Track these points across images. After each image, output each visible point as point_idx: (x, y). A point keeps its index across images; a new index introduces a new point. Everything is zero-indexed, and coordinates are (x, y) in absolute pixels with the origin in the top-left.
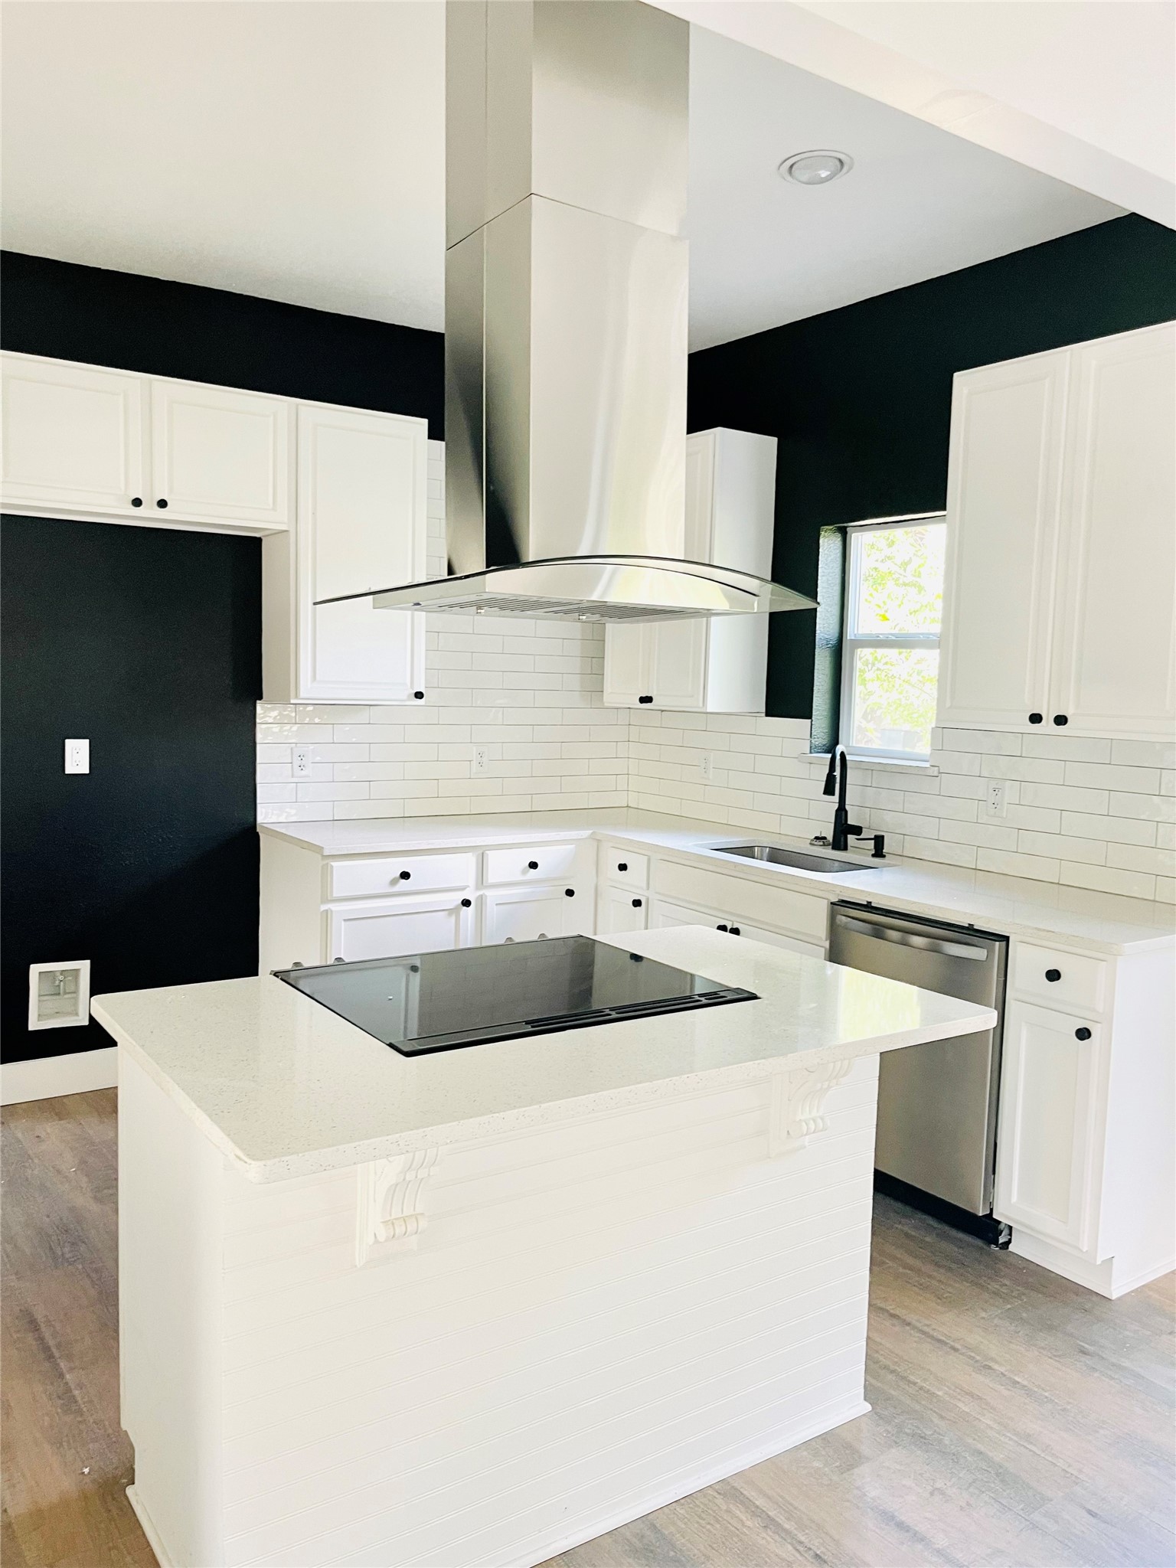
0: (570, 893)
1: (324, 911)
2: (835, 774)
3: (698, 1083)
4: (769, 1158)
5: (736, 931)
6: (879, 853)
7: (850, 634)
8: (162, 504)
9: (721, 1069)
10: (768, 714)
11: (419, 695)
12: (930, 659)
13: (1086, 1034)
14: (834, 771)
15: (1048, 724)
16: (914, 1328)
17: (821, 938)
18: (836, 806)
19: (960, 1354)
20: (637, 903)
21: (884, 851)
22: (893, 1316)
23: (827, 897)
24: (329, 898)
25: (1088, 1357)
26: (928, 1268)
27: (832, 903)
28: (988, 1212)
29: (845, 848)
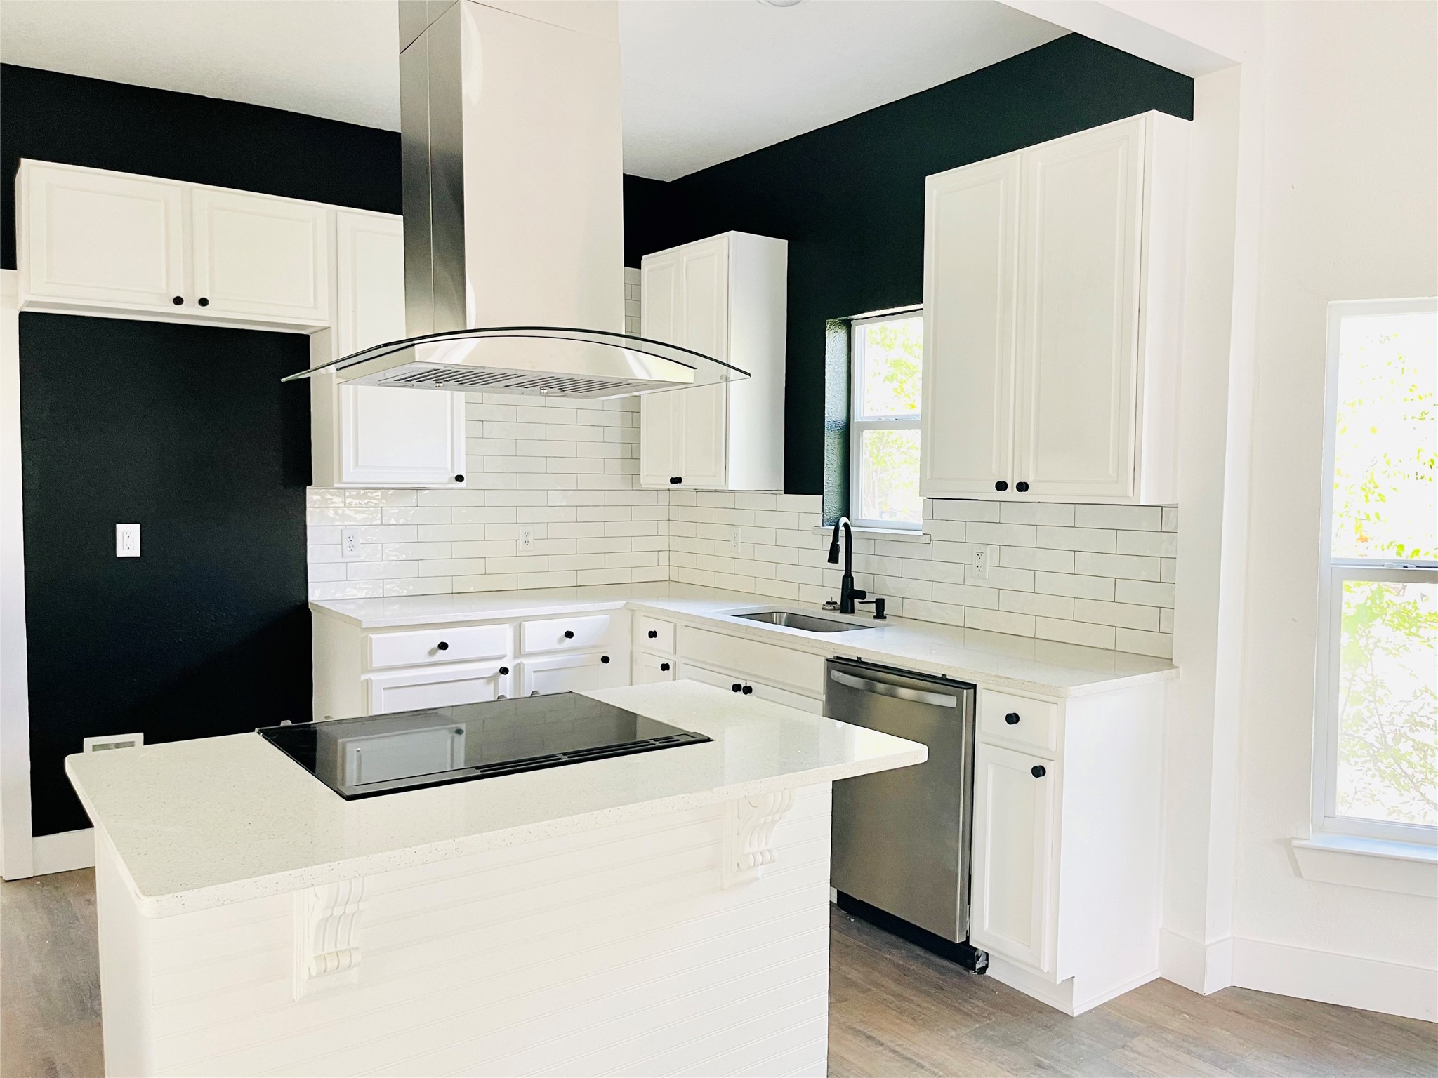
0: (605, 660)
1: (365, 680)
2: (838, 543)
3: (621, 816)
4: (723, 889)
5: (748, 690)
6: (880, 615)
7: (857, 417)
8: (203, 302)
9: (645, 803)
10: (787, 491)
11: (459, 478)
12: (913, 438)
13: (1041, 771)
14: (838, 541)
15: (1011, 492)
16: (887, 1048)
17: (819, 693)
18: (843, 573)
19: (926, 1070)
20: (665, 667)
21: (885, 613)
22: (870, 1038)
23: (823, 654)
24: (369, 668)
25: (1042, 1070)
26: (909, 994)
27: (827, 660)
28: (965, 940)
29: (852, 612)
